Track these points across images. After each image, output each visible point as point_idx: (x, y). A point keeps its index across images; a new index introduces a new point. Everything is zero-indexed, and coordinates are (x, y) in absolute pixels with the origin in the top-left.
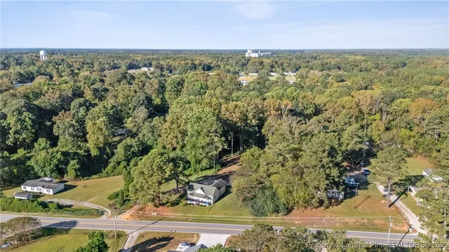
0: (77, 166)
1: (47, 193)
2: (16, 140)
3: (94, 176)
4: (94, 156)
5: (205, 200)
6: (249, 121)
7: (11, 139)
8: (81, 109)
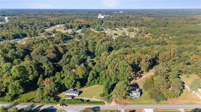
0: (80, 84)
1: (76, 95)
2: (48, 73)
3: (85, 87)
4: (82, 78)
5: (136, 96)
6: (135, 63)
7: (46, 73)
8: (68, 58)
